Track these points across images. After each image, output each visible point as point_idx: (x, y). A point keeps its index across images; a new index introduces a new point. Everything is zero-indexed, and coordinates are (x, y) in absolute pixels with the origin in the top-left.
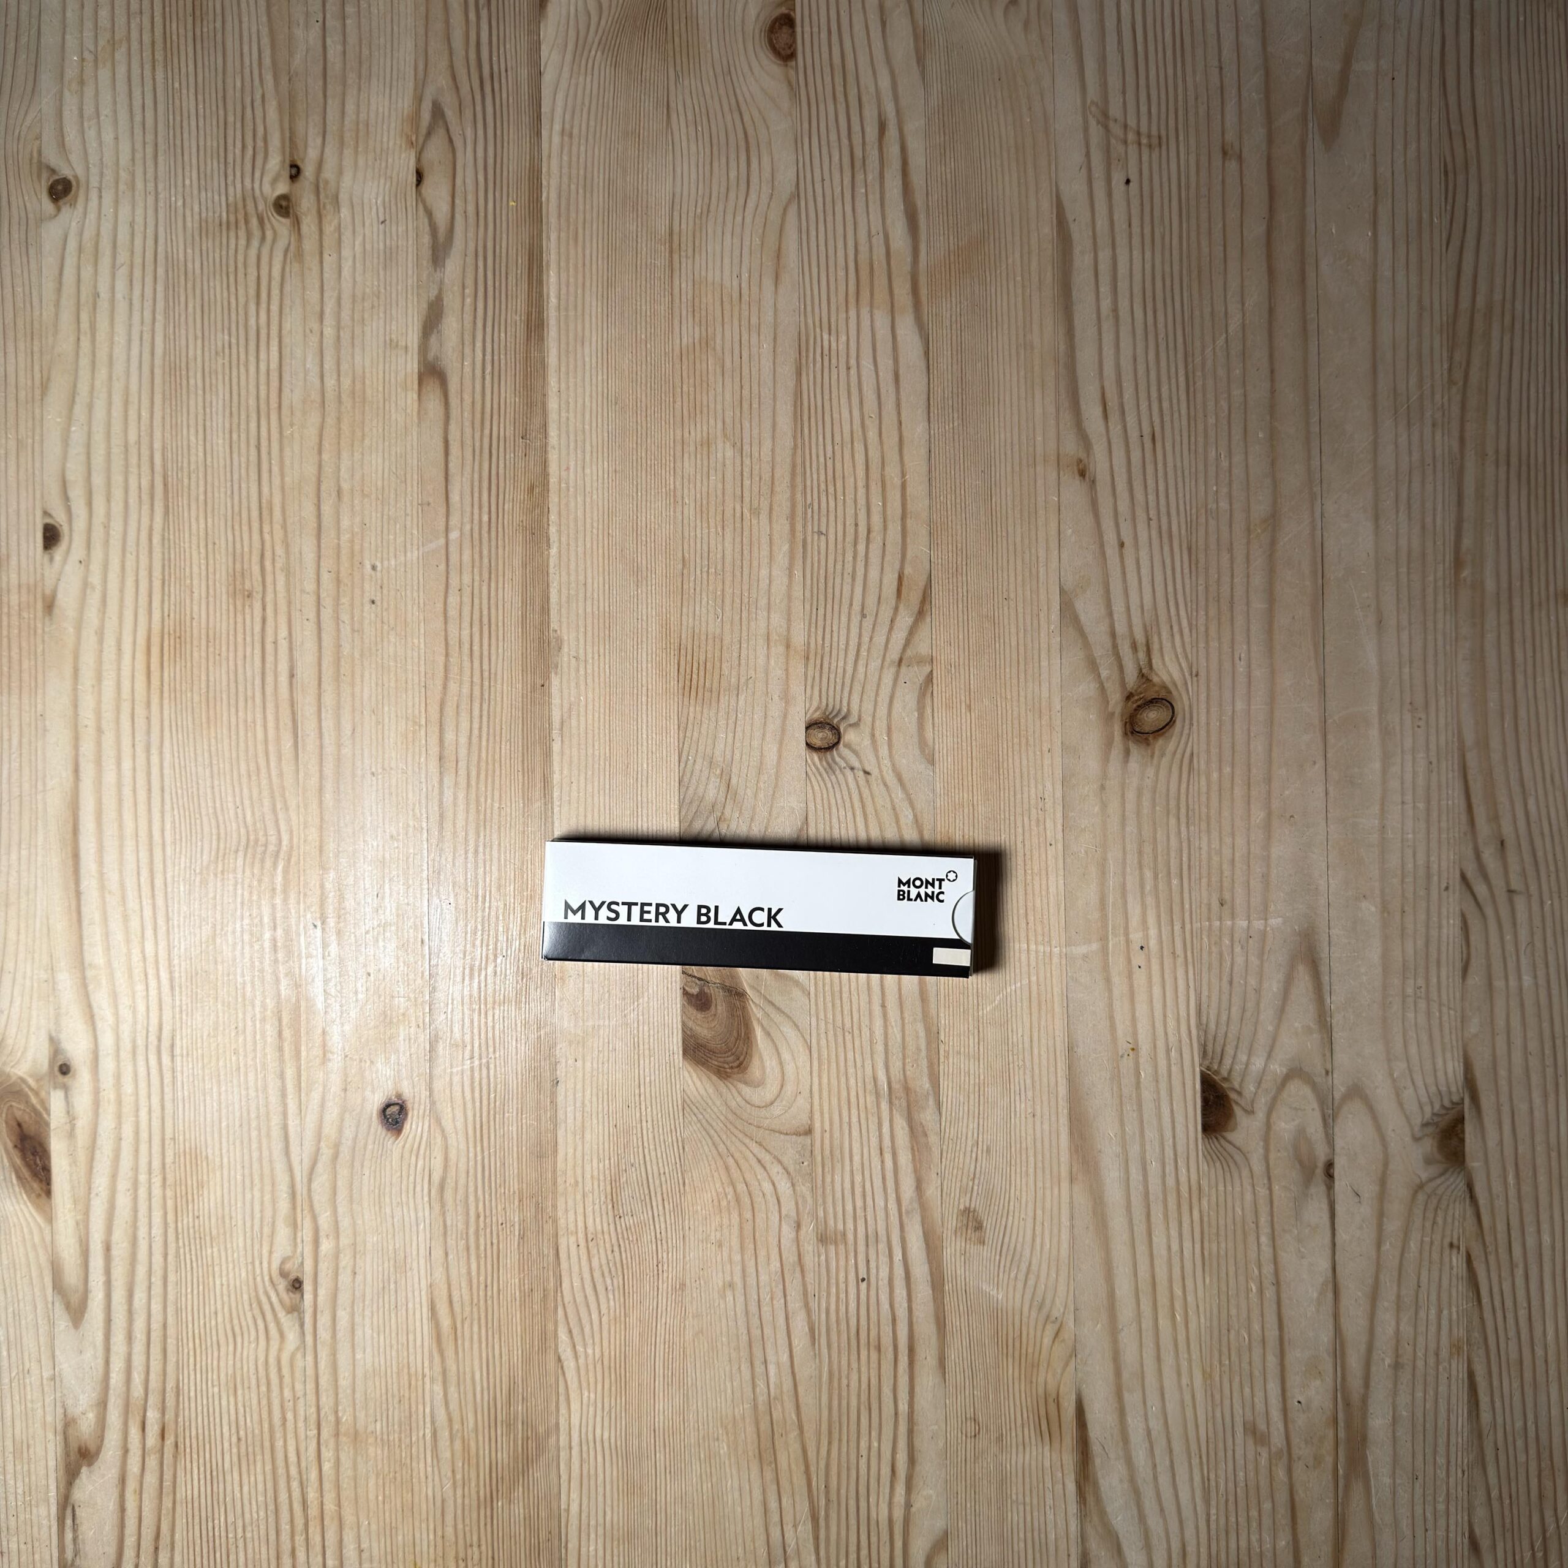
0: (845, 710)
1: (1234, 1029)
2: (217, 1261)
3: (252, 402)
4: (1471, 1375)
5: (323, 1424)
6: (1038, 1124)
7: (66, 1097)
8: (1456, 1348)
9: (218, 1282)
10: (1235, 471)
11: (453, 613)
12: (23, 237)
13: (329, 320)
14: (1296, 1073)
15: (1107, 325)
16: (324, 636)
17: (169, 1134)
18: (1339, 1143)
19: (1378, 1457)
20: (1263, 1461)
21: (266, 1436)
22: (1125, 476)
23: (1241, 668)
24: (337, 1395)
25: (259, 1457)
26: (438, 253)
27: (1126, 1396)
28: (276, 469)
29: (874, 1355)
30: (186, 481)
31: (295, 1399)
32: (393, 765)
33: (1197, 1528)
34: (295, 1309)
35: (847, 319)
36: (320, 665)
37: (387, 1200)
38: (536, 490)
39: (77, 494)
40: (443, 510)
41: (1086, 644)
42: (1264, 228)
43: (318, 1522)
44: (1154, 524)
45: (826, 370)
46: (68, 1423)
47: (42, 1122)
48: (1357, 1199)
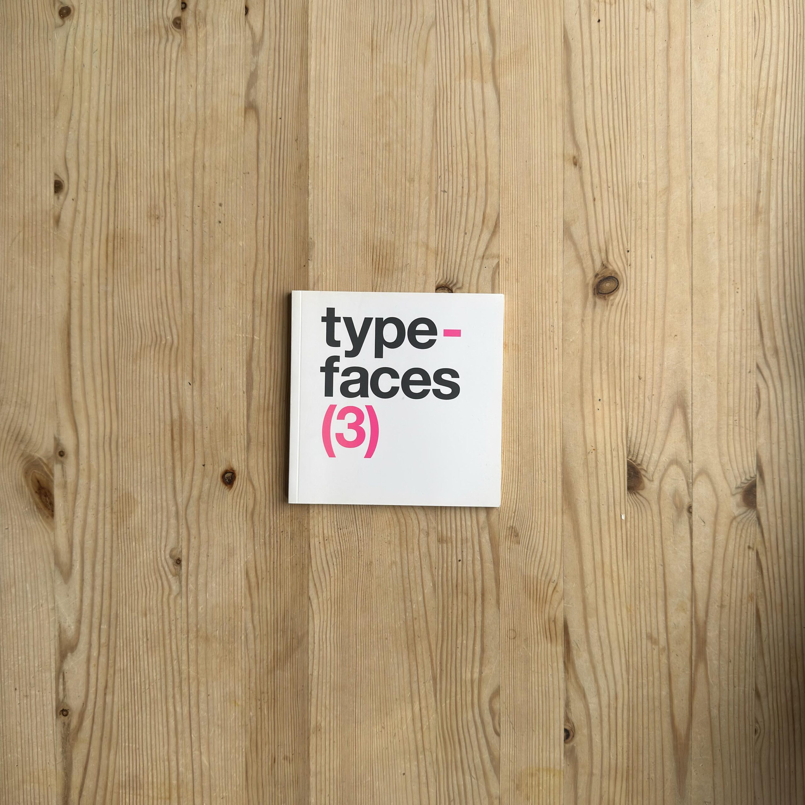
0: (455, 281)
1: (644, 440)
2: (138, 550)
3: (161, 121)
4: (758, 611)
5: (190, 632)
6: (547, 486)
7: (63, 467)
8: (751, 597)
9: (138, 561)
10: (650, 165)
11: (260, 228)
12: (46, 36)
13: (200, 81)
14: (675, 462)
15: (589, 91)
16: (195, 238)
17: (114, 487)
18: (695, 497)
19: (712, 650)
20: (655, 652)
21: (161, 639)
22: (596, 166)
23: (651, 261)
24: (197, 617)
25: (157, 648)
26: (256, 49)
27: (589, 620)
28: (172, 155)
29: (465, 598)
30: (127, 160)
31: (176, 619)
32: (229, 304)
33: (623, 685)
34: (177, 575)
35: (460, 84)
36: (193, 253)
37: (225, 520)
38: (303, 167)
39: (72, 165)
40: (256, 177)
41: (576, 249)
42: (665, 45)
43: (187, 680)
44: (611, 189)
45: (449, 110)
46: (61, 631)
47: (50, 481)
48: (703, 524)
